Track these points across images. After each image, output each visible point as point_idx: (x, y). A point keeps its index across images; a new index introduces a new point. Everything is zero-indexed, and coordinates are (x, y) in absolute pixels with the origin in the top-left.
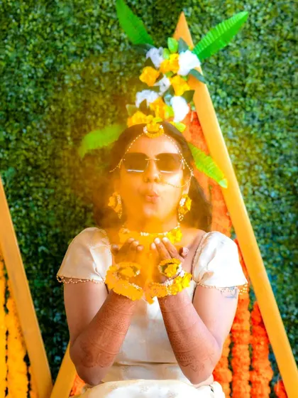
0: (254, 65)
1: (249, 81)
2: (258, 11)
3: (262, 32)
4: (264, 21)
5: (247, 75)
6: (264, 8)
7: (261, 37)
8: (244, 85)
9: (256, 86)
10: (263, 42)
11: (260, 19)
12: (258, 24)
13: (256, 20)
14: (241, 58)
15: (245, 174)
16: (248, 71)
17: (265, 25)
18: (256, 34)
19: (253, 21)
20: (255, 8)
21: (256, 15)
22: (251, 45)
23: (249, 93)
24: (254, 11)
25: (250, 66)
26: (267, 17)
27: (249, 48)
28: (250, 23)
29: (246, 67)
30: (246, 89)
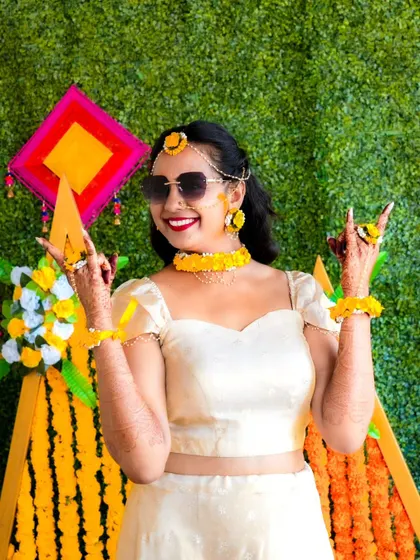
0: (404, 282)
1: (401, 299)
2: (404, 226)
3: (410, 247)
4: (411, 235)
5: (398, 293)
6: (410, 222)
7: (409, 253)
8: (396, 304)
9: (408, 303)
10: (411, 257)
11: (407, 234)
12: (405, 239)
13: (403, 236)
14: (390, 277)
15: (405, 395)
16: (400, 289)
17: (412, 240)
18: (404, 250)
19: (399, 237)
20: (401, 223)
21: (402, 230)
22: (399, 262)
23: (402, 310)
24: (399, 226)
25: (400, 284)
26: (414, 231)
27: (398, 265)
28: (397, 239)
29: (396, 285)
30: (398, 308)
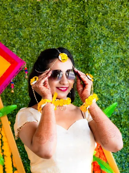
0: (124, 114)
1: (123, 121)
2: (124, 92)
3: (126, 101)
4: (126, 96)
5: (122, 118)
6: (126, 91)
7: (126, 103)
8: (121, 123)
9: (125, 122)
10: (126, 104)
11: (125, 95)
12: (124, 97)
13: (123, 96)
14: (118, 112)
15: (125, 159)
16: (122, 117)
17: (127, 97)
18: (124, 102)
19: (122, 97)
20: (122, 91)
21: (123, 94)
22: (122, 106)
23: (123, 125)
24: (122, 92)
25: (122, 115)
26: (127, 94)
27: (121, 107)
28: (121, 98)
29: (121, 115)
30: (122, 124)
